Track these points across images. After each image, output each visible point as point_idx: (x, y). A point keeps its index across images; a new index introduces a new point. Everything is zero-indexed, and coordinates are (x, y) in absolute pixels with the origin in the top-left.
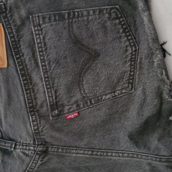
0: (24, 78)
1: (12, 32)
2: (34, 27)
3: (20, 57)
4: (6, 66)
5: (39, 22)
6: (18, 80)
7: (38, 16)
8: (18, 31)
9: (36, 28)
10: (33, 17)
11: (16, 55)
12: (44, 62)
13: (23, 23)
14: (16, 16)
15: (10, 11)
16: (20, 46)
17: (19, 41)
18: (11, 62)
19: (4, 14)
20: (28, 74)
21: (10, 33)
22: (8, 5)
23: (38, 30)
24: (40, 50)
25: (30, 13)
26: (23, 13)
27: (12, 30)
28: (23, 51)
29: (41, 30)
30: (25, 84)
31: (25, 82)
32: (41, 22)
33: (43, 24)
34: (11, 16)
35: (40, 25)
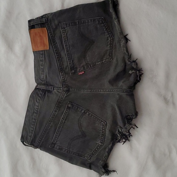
0: (57, 54)
1: (51, 32)
2: (62, 29)
3: (55, 45)
4: (48, 49)
5: (64, 26)
6: (54, 55)
7: (64, 24)
8: (54, 31)
9: (63, 30)
10: (61, 24)
11: (53, 43)
12: (67, 46)
13: (56, 28)
14: (53, 24)
15: (50, 22)
16: (55, 39)
17: (55, 36)
18: (51, 47)
19: (47, 23)
20: (59, 53)
21: (50, 32)
22: (49, 19)
23: (64, 31)
24: (65, 40)
25: (59, 22)
26: (56, 22)
27: (51, 31)
28: (57, 41)
29: (65, 31)
30: (58, 58)
31: (58, 56)
32: (65, 27)
33: (66, 27)
34: (51, 24)
35: (64, 28)
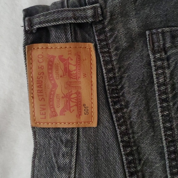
0: (129, 150)
1: (111, 61)
2: (154, 53)
6: (116, 154)
7: (163, 33)
9: (158, 55)
12: (170, 122)
14: (121, 31)
16: (122, 88)
22: (108, 9)
23: (161, 59)
24: (164, 97)
26: (134, 24)
27: (111, 57)
31: (130, 158)
32: (168, 45)
33: (171, 47)
34: (112, 30)
